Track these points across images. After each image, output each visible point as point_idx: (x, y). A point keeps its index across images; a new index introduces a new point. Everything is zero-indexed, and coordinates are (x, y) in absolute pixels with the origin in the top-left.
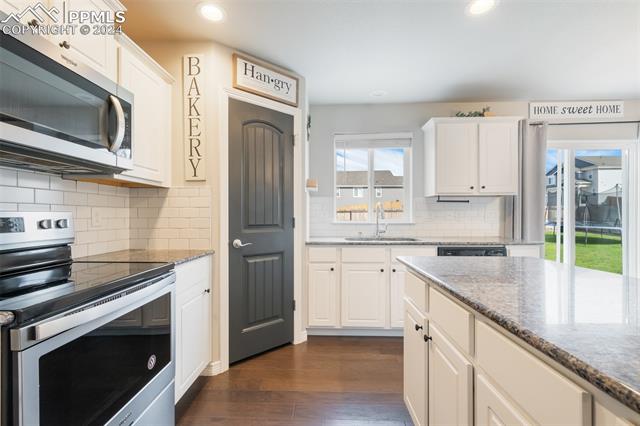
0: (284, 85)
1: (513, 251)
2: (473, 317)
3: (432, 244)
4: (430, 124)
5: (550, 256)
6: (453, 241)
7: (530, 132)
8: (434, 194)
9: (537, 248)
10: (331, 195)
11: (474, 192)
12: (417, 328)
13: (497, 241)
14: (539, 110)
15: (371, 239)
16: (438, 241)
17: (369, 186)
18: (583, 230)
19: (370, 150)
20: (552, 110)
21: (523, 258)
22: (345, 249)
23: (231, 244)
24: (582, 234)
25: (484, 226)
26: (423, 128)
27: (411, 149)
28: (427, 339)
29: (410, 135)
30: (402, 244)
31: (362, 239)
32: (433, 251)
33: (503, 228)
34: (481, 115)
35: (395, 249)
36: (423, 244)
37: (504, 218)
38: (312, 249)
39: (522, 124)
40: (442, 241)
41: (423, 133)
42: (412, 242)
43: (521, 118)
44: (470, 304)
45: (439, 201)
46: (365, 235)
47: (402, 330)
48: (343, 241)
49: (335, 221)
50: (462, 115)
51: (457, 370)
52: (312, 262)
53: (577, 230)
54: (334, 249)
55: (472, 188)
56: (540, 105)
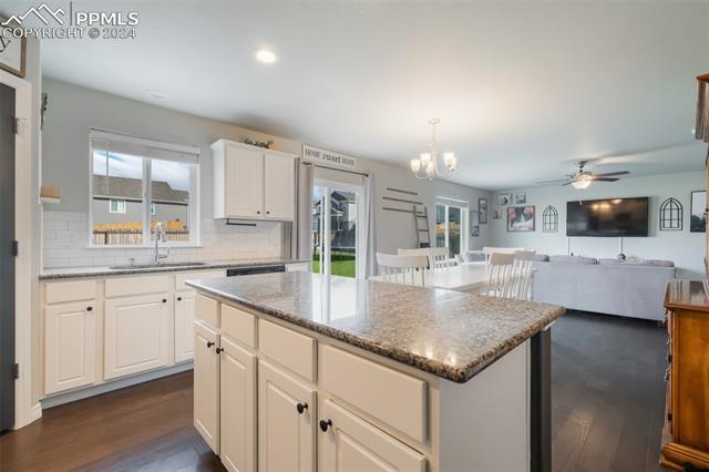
1: (290, 268)
2: (257, 318)
3: (221, 267)
4: (219, 145)
5: (316, 271)
6: (240, 263)
7: (303, 168)
8: (223, 217)
9: (307, 264)
10: (86, 210)
11: (261, 217)
12: (209, 345)
13: (279, 260)
14: (308, 153)
15: (148, 266)
16: (226, 264)
17: (143, 199)
18: (338, 250)
19: (146, 158)
20: (317, 155)
21: (298, 272)
22: (109, 281)
24: (337, 253)
25: (266, 248)
26: (212, 146)
27: (198, 167)
28: (218, 351)
29: (197, 151)
30: (189, 269)
31: (135, 267)
32: (223, 273)
33: (284, 249)
34: (267, 147)
35: (179, 275)
36: (212, 267)
37: (284, 241)
38: (51, 286)
39: (297, 161)
40: (230, 263)
41: (212, 152)
42: (199, 267)
43: (296, 156)
44: (254, 307)
45: (228, 224)
46: (139, 262)
47: (191, 362)
48: (107, 270)
49: (91, 245)
50: (250, 143)
51: (244, 365)
52: (50, 304)
53: (332, 249)
54: (93, 282)
55: (258, 213)
56: (310, 148)
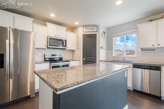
0: (94, 28)
23: (83, 59)
27: (136, 35)
29: (135, 30)
45: (142, 50)
55: (153, 45)
